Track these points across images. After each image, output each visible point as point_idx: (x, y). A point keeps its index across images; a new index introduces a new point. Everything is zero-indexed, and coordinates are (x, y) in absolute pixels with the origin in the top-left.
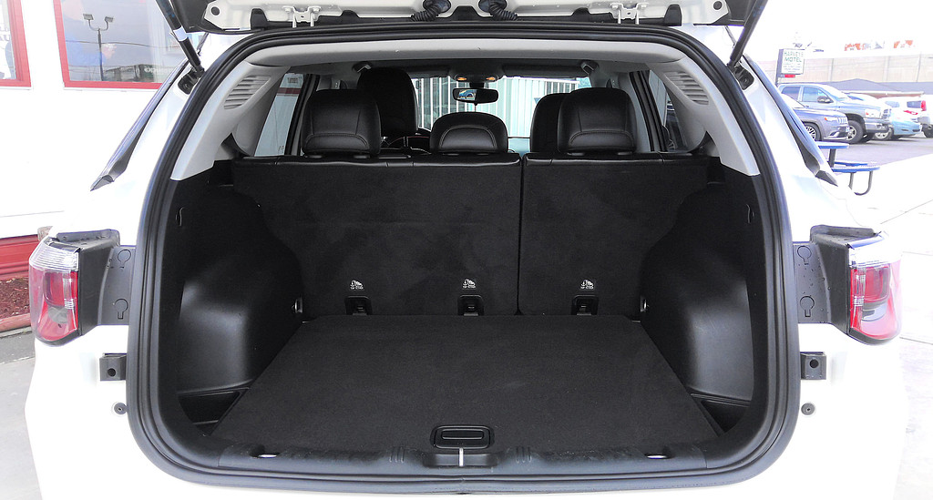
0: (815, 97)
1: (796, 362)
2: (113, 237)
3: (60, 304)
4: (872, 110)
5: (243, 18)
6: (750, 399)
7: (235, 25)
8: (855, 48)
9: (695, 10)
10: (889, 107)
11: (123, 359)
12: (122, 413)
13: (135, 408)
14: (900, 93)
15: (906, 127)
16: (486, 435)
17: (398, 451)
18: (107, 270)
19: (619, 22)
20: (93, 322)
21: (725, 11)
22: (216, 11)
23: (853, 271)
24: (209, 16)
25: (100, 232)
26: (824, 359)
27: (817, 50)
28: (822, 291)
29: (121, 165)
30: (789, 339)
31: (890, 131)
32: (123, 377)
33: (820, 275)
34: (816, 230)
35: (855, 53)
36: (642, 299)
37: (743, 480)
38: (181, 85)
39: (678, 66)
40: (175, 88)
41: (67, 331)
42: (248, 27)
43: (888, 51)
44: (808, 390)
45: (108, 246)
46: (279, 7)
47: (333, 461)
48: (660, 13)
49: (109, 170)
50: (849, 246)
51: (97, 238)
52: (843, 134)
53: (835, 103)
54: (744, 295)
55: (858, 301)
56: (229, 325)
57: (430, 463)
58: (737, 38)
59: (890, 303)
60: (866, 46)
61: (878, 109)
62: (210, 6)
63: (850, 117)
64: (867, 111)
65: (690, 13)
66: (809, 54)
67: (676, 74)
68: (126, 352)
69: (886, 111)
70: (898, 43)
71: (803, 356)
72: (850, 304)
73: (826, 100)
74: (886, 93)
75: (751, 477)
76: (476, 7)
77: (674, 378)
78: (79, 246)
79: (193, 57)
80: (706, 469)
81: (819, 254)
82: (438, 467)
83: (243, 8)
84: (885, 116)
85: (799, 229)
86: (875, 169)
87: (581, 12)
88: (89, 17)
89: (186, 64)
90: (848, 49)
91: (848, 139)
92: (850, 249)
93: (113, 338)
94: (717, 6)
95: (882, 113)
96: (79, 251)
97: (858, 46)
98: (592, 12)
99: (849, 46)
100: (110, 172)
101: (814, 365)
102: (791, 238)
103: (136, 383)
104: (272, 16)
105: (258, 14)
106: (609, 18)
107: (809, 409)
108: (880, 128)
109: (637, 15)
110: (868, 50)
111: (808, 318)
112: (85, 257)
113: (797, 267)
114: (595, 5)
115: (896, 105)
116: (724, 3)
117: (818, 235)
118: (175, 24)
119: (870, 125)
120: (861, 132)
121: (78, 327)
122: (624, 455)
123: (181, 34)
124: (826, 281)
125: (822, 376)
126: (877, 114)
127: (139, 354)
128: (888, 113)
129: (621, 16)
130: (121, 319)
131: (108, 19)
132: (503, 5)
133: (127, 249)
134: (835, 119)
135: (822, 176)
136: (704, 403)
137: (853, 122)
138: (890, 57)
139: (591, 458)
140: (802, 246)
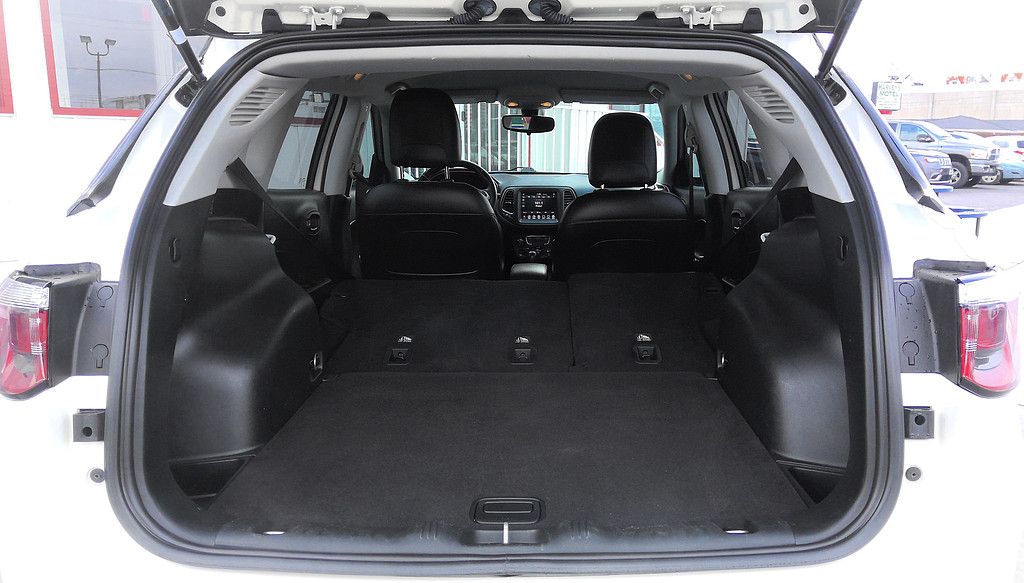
0: (915, 135)
1: (899, 420)
2: (93, 272)
3: (26, 350)
4: (979, 151)
5: (253, 19)
6: (845, 466)
7: (244, 28)
8: (959, 82)
9: (778, 14)
10: (997, 147)
11: (101, 415)
12: (100, 481)
13: (115, 475)
14: (1009, 132)
15: (1016, 170)
16: (537, 508)
17: (429, 527)
18: (84, 309)
19: (691, 27)
20: (66, 372)
21: (812, 15)
22: (221, 12)
23: (963, 310)
24: (213, 18)
25: (77, 265)
26: (931, 414)
27: (916, 84)
28: (928, 334)
29: (104, 188)
30: (890, 392)
31: (999, 174)
32: (101, 438)
33: (925, 316)
34: (919, 265)
35: (958, 87)
36: (719, 353)
37: (838, 558)
38: (179, 97)
39: (760, 78)
40: (172, 100)
41: (33, 382)
42: (259, 30)
43: (995, 84)
44: (914, 451)
45: (86, 281)
46: (296, 8)
47: (352, 538)
48: (738, 18)
49: (90, 192)
50: (958, 281)
51: (74, 273)
52: (946, 177)
53: (937, 143)
54: (837, 344)
55: (970, 345)
56: (235, 380)
57: (468, 539)
58: (826, 47)
59: (1007, 350)
60: (970, 79)
61: (985, 149)
62: (214, 6)
63: (954, 157)
64: (972, 151)
65: (772, 18)
66: (906, 88)
67: (757, 88)
68: (104, 407)
69: (994, 151)
70: (1006, 76)
71: (907, 411)
72: (961, 349)
73: (926, 139)
74: (994, 131)
75: (848, 554)
76: (526, 10)
77: (757, 443)
78: (50, 280)
79: (194, 65)
80: (795, 545)
81: (924, 292)
82: (477, 545)
83: (252, 8)
84: (993, 158)
85: (901, 263)
86: (983, 215)
87: (647, 16)
88: (86, 39)
89: (185, 73)
90: (951, 82)
91: (951, 183)
92: (960, 285)
93: (90, 391)
94: (804, 10)
95: (990, 154)
96: (50, 285)
97: (961, 79)
98: (660, 16)
99: (952, 78)
100: (93, 195)
101: (920, 421)
102: (891, 276)
103: (116, 444)
104: (287, 18)
105: (270, 15)
106: (679, 23)
107: (914, 474)
108: (987, 171)
109: (710, 19)
110: (971, 84)
111: (912, 366)
112: (57, 293)
113: (898, 305)
114: (664, 8)
115: (1006, 145)
116: (811, 7)
117: (922, 270)
118: (172, 24)
119: (976, 167)
120: (966, 175)
121: (47, 376)
122: (698, 529)
123: (179, 35)
124: (932, 323)
125: (929, 434)
126: (984, 155)
127: (120, 411)
128: (997, 153)
129: (693, 21)
130: (99, 369)
131: (109, 42)
132: (557, 7)
133: (108, 286)
134: (936, 160)
135: (926, 202)
136: (792, 471)
137: (958, 164)
138: (997, 92)
139: (660, 533)
140: (904, 282)
